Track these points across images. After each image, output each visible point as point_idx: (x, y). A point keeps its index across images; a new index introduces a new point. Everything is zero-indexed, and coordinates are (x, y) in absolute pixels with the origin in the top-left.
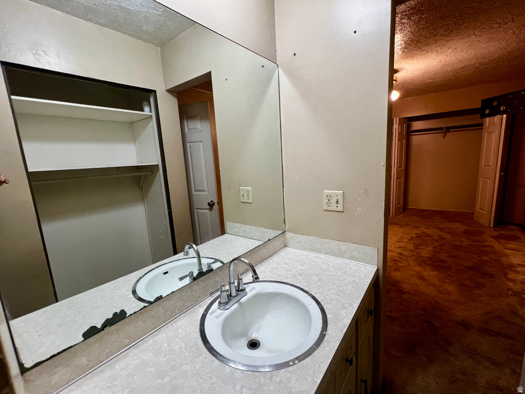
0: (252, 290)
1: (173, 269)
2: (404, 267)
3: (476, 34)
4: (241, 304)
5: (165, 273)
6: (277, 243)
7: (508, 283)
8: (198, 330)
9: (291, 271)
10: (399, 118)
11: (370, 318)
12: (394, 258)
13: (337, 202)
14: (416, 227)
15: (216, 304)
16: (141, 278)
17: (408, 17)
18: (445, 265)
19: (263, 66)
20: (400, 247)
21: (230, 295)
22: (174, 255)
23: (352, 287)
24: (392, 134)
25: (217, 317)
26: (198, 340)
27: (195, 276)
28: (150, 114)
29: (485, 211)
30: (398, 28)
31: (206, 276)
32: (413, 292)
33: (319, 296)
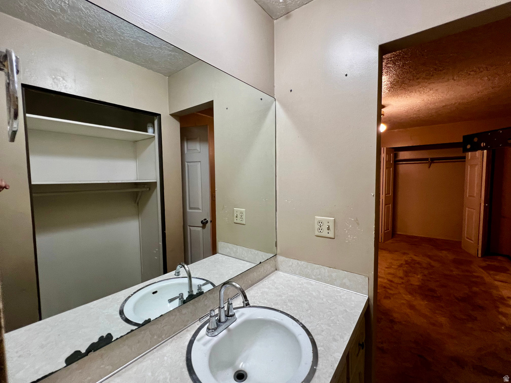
0: (242, 315)
1: (162, 288)
2: (394, 294)
3: (455, 78)
4: (229, 330)
5: (154, 293)
6: (268, 267)
7: (500, 317)
8: (184, 358)
9: (282, 297)
10: (387, 148)
11: (361, 351)
12: (384, 285)
13: (328, 229)
14: (404, 254)
15: (204, 329)
16: (129, 297)
17: (393, 62)
18: (435, 295)
19: (261, 99)
20: (389, 274)
21: (219, 321)
22: (164, 274)
23: (343, 317)
24: (381, 162)
25: (205, 344)
26: (184, 370)
27: (185, 299)
28: (154, 135)
29: (472, 240)
30: (384, 71)
31: (196, 299)
32: (404, 323)
33: (310, 325)
